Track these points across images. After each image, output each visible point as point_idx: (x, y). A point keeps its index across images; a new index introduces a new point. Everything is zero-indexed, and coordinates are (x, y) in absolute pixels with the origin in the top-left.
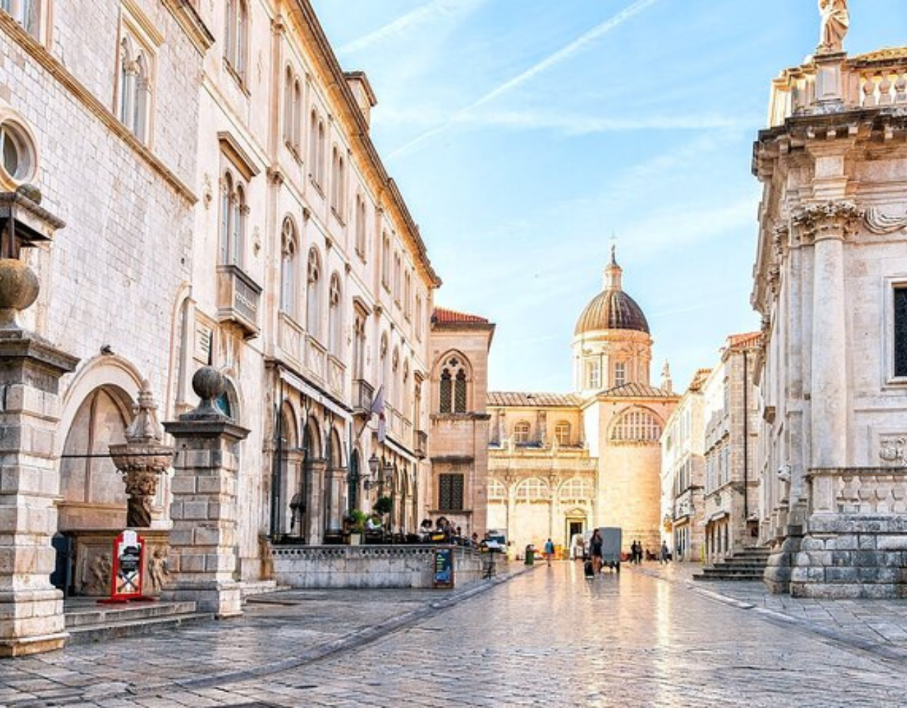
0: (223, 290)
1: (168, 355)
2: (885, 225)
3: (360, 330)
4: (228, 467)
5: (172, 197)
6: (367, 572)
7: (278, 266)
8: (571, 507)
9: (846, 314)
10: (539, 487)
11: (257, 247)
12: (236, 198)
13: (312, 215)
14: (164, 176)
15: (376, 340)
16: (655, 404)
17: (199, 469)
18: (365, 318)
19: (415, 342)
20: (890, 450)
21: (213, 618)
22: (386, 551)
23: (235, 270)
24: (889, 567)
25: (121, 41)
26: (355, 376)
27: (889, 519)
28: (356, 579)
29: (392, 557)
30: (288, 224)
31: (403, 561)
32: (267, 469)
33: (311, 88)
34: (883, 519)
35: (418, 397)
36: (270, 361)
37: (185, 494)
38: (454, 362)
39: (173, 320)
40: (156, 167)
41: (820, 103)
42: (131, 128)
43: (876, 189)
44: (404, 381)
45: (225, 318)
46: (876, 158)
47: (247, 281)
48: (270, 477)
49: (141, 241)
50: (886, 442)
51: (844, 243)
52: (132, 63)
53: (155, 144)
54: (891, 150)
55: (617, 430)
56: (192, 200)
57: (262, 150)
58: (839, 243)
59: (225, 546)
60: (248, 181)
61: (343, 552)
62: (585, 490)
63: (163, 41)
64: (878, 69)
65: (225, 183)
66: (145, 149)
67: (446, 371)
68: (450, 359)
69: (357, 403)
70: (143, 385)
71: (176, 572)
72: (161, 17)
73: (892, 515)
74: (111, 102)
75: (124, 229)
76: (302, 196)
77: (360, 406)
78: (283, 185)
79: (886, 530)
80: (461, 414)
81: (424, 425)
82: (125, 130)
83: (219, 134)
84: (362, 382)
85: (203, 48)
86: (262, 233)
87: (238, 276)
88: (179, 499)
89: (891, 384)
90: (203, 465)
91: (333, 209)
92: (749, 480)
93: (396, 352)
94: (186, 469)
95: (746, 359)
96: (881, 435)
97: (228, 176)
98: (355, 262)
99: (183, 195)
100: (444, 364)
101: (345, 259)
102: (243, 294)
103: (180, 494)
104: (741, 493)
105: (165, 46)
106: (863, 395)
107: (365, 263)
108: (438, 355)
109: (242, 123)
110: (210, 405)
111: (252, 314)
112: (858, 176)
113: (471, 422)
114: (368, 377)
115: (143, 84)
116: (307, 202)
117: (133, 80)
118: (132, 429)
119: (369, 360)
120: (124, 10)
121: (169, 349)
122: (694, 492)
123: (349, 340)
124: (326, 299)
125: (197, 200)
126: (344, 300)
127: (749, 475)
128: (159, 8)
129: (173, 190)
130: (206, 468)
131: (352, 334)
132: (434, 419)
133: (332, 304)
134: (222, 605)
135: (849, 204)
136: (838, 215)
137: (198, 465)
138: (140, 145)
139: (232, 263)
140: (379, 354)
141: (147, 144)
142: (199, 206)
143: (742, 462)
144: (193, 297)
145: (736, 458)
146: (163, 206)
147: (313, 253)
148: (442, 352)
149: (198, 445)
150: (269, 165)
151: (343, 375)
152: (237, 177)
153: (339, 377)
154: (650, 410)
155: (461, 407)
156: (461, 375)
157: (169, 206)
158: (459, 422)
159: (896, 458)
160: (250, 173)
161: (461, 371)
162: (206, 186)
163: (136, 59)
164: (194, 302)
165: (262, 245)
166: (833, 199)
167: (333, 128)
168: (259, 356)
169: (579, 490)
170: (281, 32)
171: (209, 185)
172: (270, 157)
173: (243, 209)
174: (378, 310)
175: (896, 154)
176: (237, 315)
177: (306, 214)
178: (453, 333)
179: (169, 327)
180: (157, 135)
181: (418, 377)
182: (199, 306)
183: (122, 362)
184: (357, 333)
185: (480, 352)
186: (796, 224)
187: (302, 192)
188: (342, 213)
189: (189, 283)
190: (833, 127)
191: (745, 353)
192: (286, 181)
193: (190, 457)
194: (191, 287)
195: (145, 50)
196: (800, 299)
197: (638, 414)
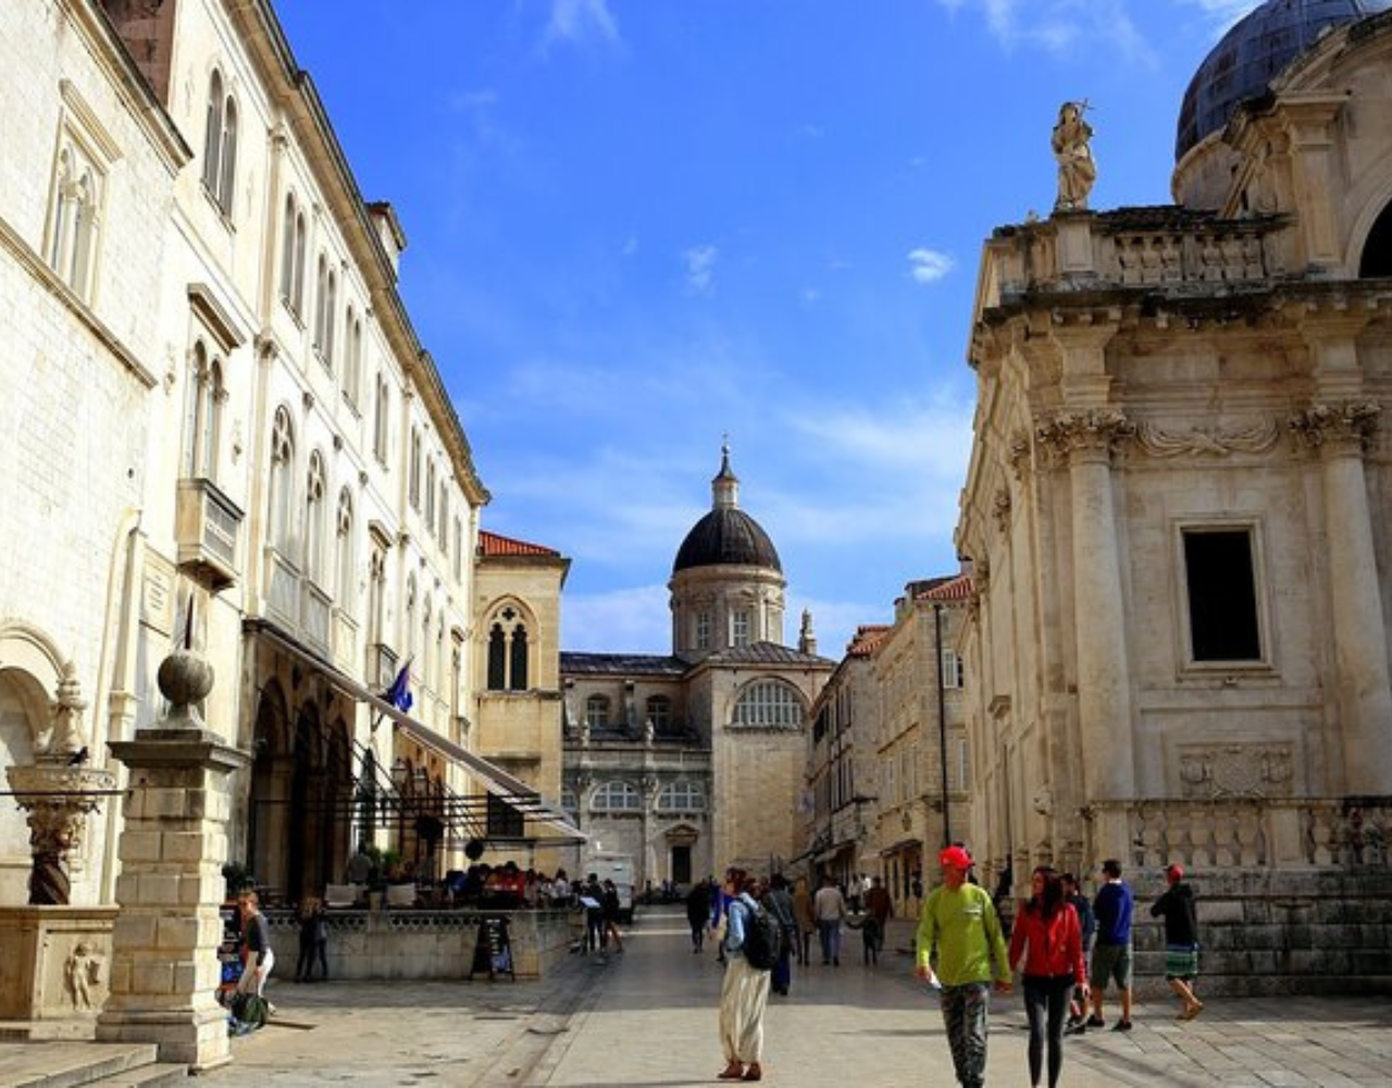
0: (186, 515)
1: (102, 618)
2: (1164, 445)
3: (378, 569)
4: (214, 816)
5: (120, 377)
6: (402, 954)
7: (266, 477)
8: (674, 824)
9: (1121, 569)
10: (625, 794)
11: (237, 450)
12: (210, 377)
13: (316, 403)
14: (110, 347)
15: (400, 584)
16: (796, 674)
17: (166, 820)
18: (385, 552)
19: (453, 584)
20: (1194, 769)
21: (186, 1073)
22: (431, 920)
23: (206, 486)
24: (1216, 950)
25: (60, 155)
26: (370, 638)
27: (1212, 877)
28: (383, 964)
29: (441, 930)
30: (282, 416)
31: (458, 936)
32: (243, 789)
33: (319, 224)
34: (1202, 877)
35: (456, 666)
36: (252, 622)
37: (143, 861)
38: (509, 615)
39: (113, 563)
40: (99, 334)
41: (1067, 276)
42: (66, 279)
43: (1149, 396)
44: (439, 643)
45: (187, 558)
46: (1147, 353)
47: (224, 502)
48: (246, 801)
49: (71, 444)
50: (1188, 756)
51: (1111, 469)
52: (74, 185)
53: (100, 301)
54: (1166, 343)
55: (740, 710)
56: (148, 383)
57: (249, 310)
58: (1105, 469)
59: (206, 948)
60: (228, 354)
61: (361, 922)
62: (694, 798)
63: (120, 155)
64: (1139, 235)
65: (194, 357)
66: (84, 307)
67: (497, 626)
68: (504, 610)
69: (372, 680)
70: (65, 671)
71: (123, 993)
72: (119, 123)
73: (1214, 870)
74: (40, 239)
75: (47, 426)
76: (303, 375)
77: (378, 685)
78: (277, 361)
79: (1207, 894)
80: (521, 692)
81: (466, 708)
82: (58, 281)
83: (189, 286)
84: (380, 647)
85: (175, 165)
86: (244, 429)
87: (210, 495)
88: (133, 869)
89: (1189, 671)
90: (173, 814)
91: (345, 394)
92: (950, 792)
93: (428, 602)
94: (143, 819)
95: (938, 617)
96: (1181, 746)
97: (200, 348)
98: (373, 470)
99: (136, 374)
100: (495, 616)
101: (358, 464)
102: (216, 522)
103: (133, 862)
104: (939, 811)
105: (121, 163)
106: (1151, 687)
107: (386, 470)
108: (485, 605)
109: (223, 272)
110: (186, 713)
111: (229, 551)
112: (1124, 376)
113: (535, 703)
114: (388, 640)
115: (86, 215)
116: (309, 385)
117: (73, 209)
118: (44, 740)
119: (389, 613)
120: (67, 110)
121: (103, 609)
122: (862, 806)
123: (362, 584)
124: (332, 525)
125: (156, 383)
126: (357, 524)
127: (950, 786)
128: (116, 107)
129: (121, 368)
130: (178, 819)
131: (366, 576)
132: (479, 700)
133: (340, 531)
134: (201, 1048)
135: (1117, 416)
136: (1101, 431)
137: (165, 813)
138: (79, 302)
139: (200, 475)
140: (405, 603)
141: (87, 303)
142: (158, 390)
143: (939, 766)
144: (142, 528)
145: (930, 761)
146: (106, 392)
147: (316, 459)
148: (491, 599)
149: (166, 781)
150: (258, 332)
151: (354, 637)
152: (213, 349)
153: (349, 643)
154: (788, 682)
155: (520, 681)
156: (520, 633)
157: (113, 392)
158: (518, 704)
159: (1203, 780)
160: (230, 342)
161: (520, 627)
162: (168, 361)
163: (79, 178)
164: (145, 536)
165: (244, 448)
166: (1094, 407)
167: (347, 280)
168: (236, 614)
169: (685, 798)
170: (282, 146)
171: (172, 359)
172: (260, 319)
173: (218, 395)
174: (404, 539)
175: (1172, 348)
176: (208, 554)
177: (307, 400)
178: (509, 572)
179: (106, 575)
180: (104, 287)
181: (457, 635)
182: (152, 542)
183: (30, 633)
184: (374, 574)
185: (549, 599)
186: (1042, 440)
187: (302, 369)
188: (357, 399)
189: (140, 508)
190: (1087, 309)
191: (937, 608)
192: (281, 353)
193: (154, 800)
194: (140, 512)
195: (92, 167)
196: (1054, 546)
197: (769, 687)
